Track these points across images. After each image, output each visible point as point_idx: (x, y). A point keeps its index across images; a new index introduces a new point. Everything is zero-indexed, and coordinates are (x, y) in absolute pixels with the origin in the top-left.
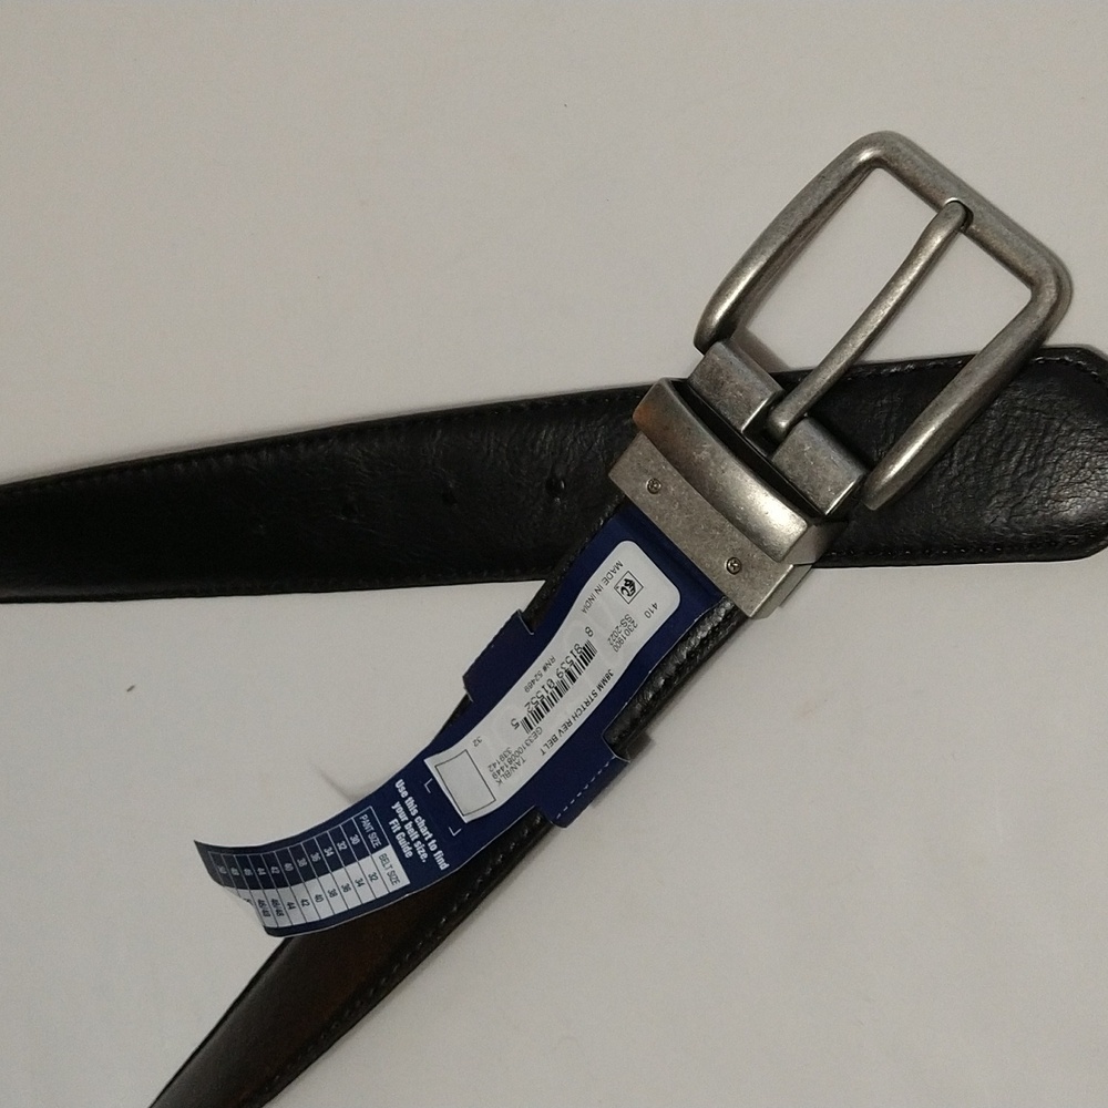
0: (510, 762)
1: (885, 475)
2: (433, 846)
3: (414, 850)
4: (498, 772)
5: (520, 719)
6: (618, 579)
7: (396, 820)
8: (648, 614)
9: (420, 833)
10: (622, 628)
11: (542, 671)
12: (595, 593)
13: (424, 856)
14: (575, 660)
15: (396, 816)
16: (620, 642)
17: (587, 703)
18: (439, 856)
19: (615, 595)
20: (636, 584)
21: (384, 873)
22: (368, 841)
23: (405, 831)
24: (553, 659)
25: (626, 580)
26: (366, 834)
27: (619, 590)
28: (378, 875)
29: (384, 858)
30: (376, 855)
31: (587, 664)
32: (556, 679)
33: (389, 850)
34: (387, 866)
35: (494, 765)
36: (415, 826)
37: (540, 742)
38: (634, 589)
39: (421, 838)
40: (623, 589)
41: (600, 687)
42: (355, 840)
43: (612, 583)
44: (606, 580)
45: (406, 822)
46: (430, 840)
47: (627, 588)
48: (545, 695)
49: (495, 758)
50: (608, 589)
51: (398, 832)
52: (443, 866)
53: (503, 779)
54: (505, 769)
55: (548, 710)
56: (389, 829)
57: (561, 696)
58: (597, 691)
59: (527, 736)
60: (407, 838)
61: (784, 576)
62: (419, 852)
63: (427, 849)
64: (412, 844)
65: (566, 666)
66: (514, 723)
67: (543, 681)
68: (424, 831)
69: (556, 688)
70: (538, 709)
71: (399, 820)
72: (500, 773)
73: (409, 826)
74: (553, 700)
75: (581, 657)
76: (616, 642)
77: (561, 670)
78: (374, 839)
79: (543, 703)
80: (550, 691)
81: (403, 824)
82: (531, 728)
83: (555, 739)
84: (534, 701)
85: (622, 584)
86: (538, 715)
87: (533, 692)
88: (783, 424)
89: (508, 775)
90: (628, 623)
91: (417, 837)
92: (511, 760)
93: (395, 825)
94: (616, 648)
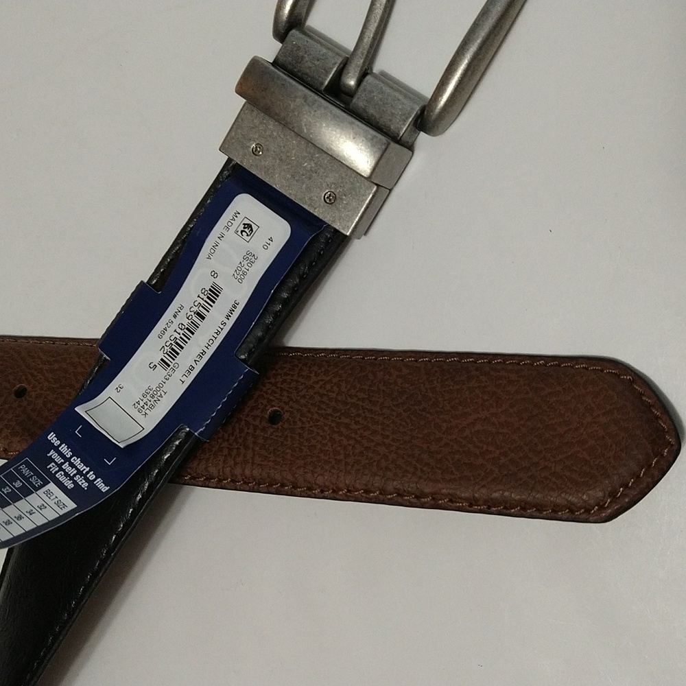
0: (153, 397)
1: (437, 106)
2: (91, 476)
3: (75, 482)
4: (143, 407)
5: (157, 361)
6: (238, 224)
7: (53, 464)
8: (266, 247)
9: (77, 469)
10: (245, 262)
11: (173, 319)
12: (218, 241)
13: (85, 485)
14: (202, 302)
15: (53, 460)
16: (244, 274)
17: (218, 333)
18: (99, 483)
19: (237, 239)
20: (253, 226)
21: (52, 503)
22: (31, 484)
23: (64, 470)
24: (182, 307)
25: (244, 224)
26: (27, 479)
27: (239, 233)
28: (46, 505)
29: (48, 493)
30: (40, 492)
31: (214, 302)
32: (186, 322)
33: (52, 486)
34: (52, 498)
35: (138, 403)
36: (72, 465)
37: (178, 374)
38: (252, 230)
39: (79, 472)
40: (242, 232)
41: (228, 317)
42: (18, 484)
43: (232, 229)
44: (228, 228)
45: (63, 464)
46: (88, 473)
47: (246, 230)
48: (178, 336)
49: (138, 397)
50: (230, 234)
51: (56, 472)
52: (104, 489)
53: (147, 411)
54: (149, 403)
55: (182, 348)
56: (48, 472)
57: (193, 333)
58: (226, 321)
59: (165, 373)
60: (66, 475)
61: (371, 196)
62: (80, 483)
63: (87, 480)
64: (71, 478)
65: (195, 309)
66: (152, 366)
67: (175, 326)
68: (81, 467)
69: (187, 329)
70: (173, 349)
71: (56, 463)
72: (143, 408)
73: (66, 466)
74: (186, 339)
75: (208, 298)
76: (240, 275)
77: (190, 313)
78: (35, 481)
79: (177, 343)
80: (182, 332)
81: (60, 466)
82: (169, 366)
83: (192, 368)
84: (168, 344)
85: (241, 228)
86: (174, 354)
87: (166, 337)
88: (352, 83)
89: (152, 407)
90: (250, 257)
91: (75, 472)
92: (153, 395)
93: (53, 468)
94: (240, 281)
